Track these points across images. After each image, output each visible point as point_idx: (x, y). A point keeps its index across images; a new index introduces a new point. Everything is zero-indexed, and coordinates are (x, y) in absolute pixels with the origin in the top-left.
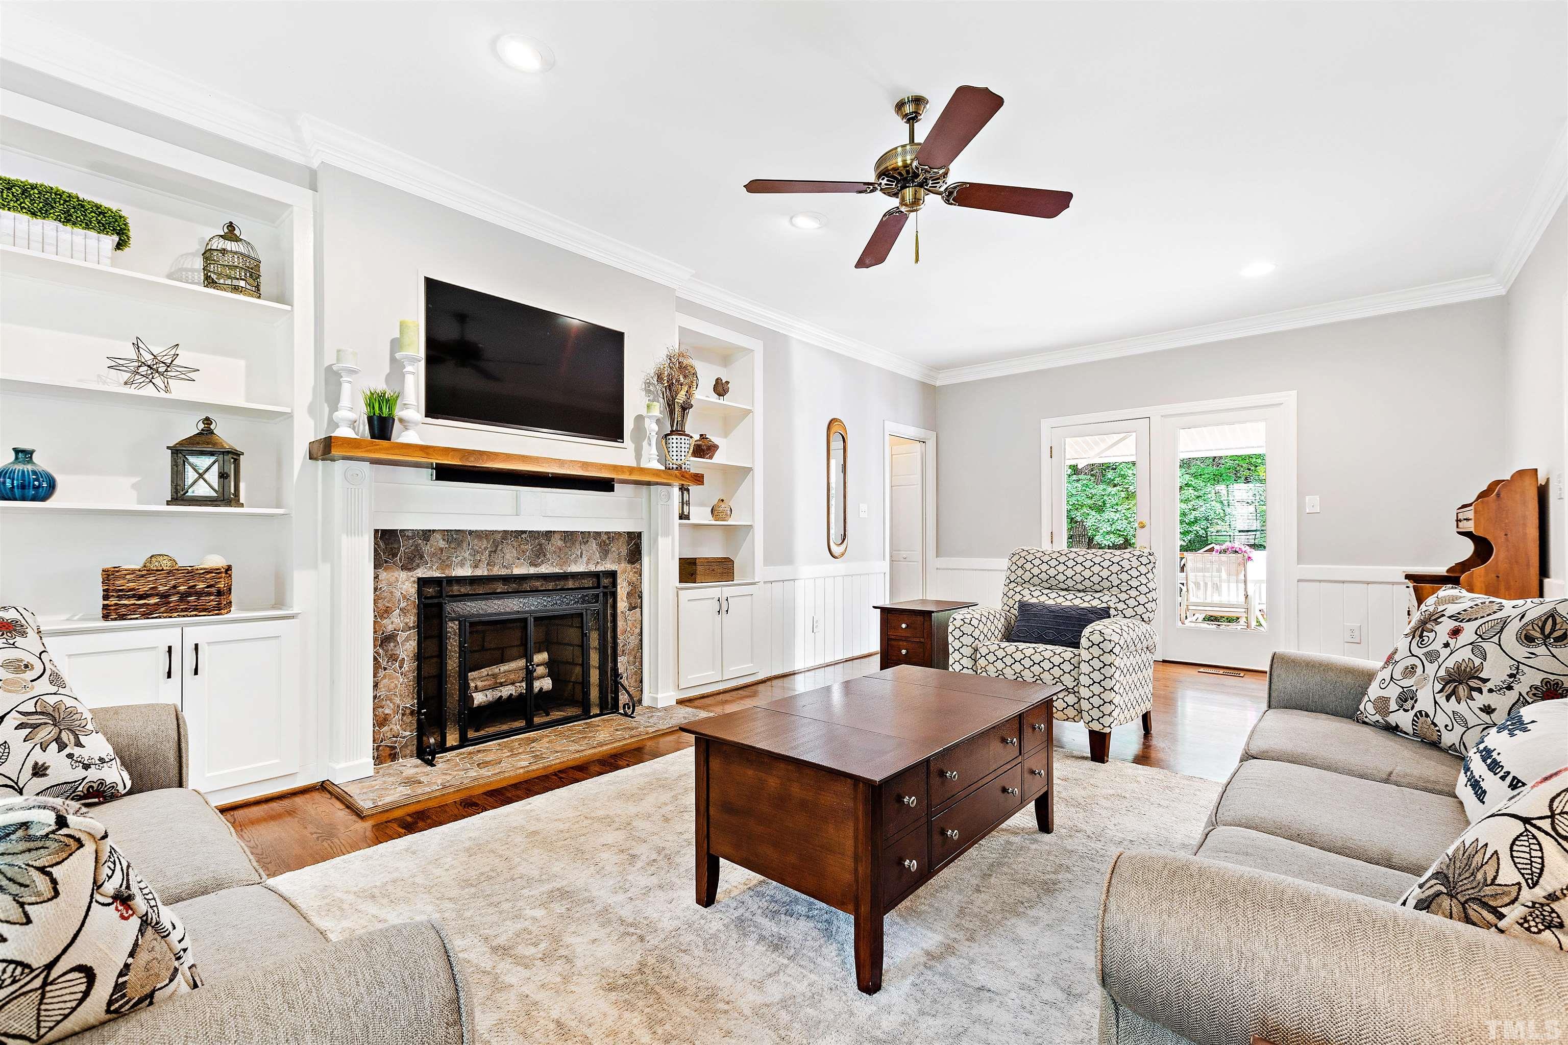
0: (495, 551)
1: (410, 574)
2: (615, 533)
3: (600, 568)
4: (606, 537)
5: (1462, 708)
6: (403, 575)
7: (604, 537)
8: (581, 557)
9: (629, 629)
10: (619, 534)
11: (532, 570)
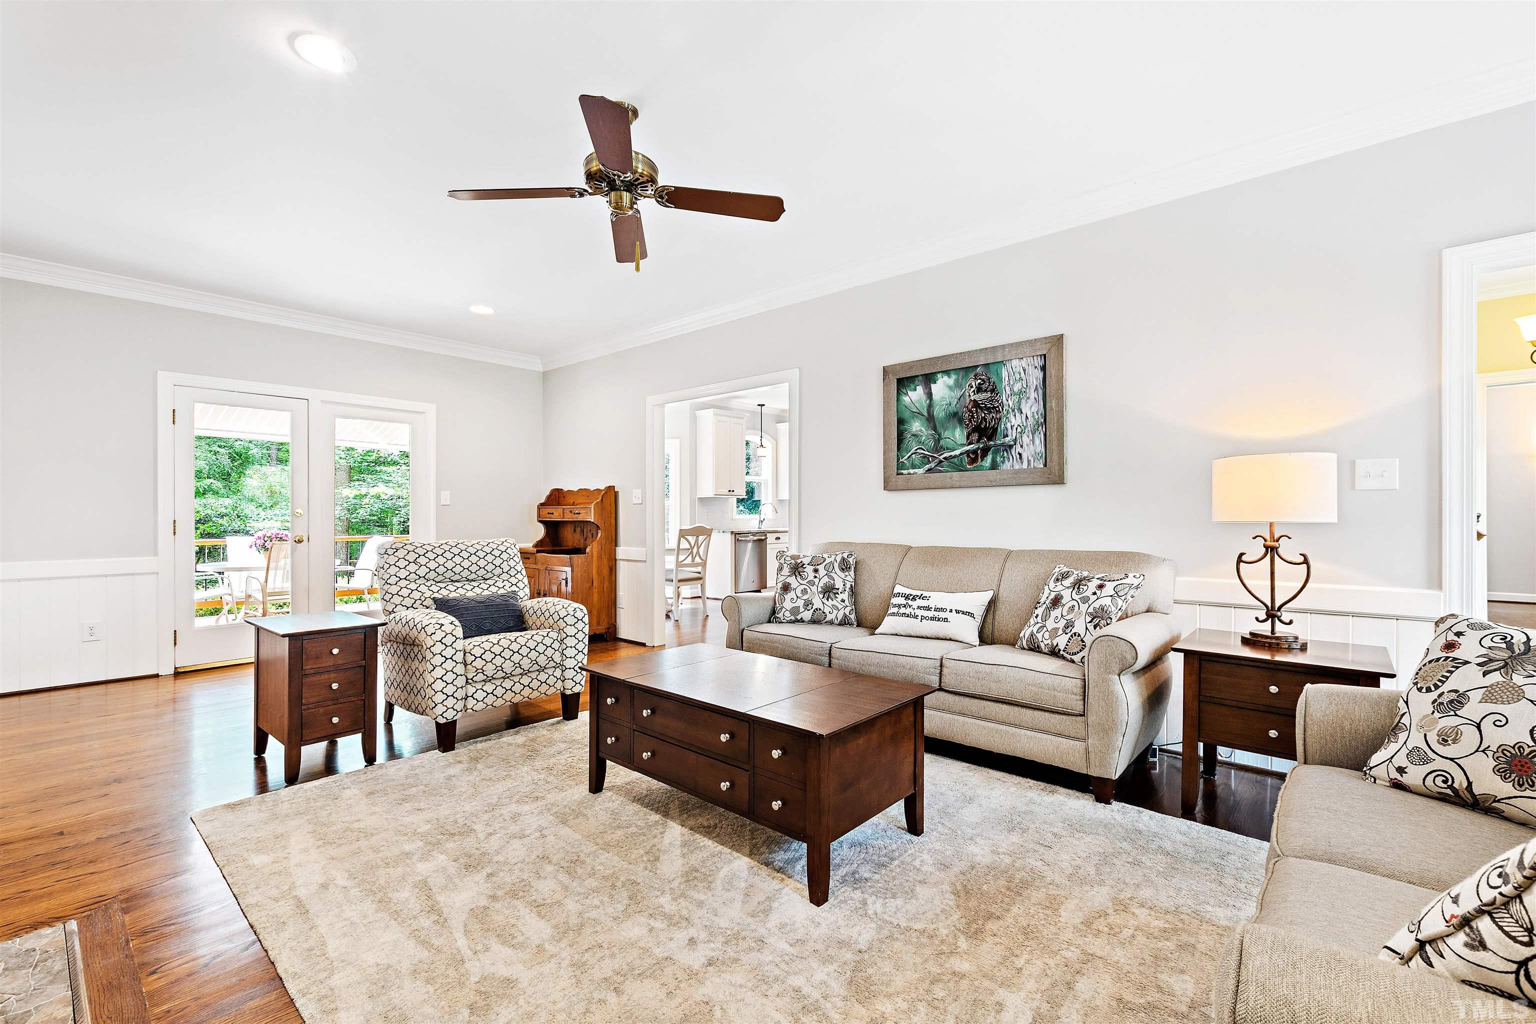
5: (834, 602)
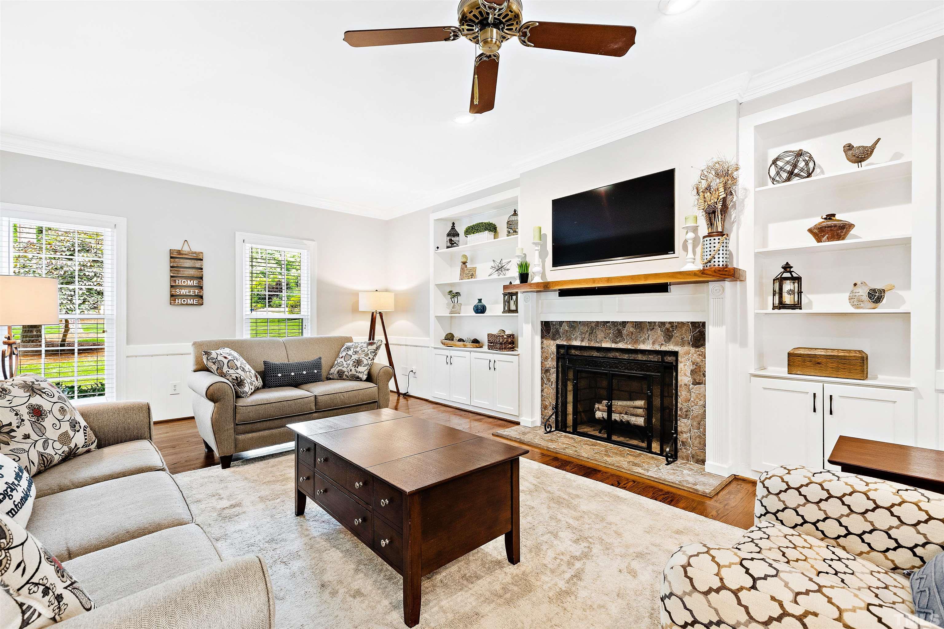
0: (592, 333)
1: (554, 342)
2: (678, 323)
3: (664, 348)
4: (670, 325)
6: (552, 342)
7: (667, 326)
8: (648, 339)
9: (692, 399)
10: (682, 324)
11: (614, 346)
